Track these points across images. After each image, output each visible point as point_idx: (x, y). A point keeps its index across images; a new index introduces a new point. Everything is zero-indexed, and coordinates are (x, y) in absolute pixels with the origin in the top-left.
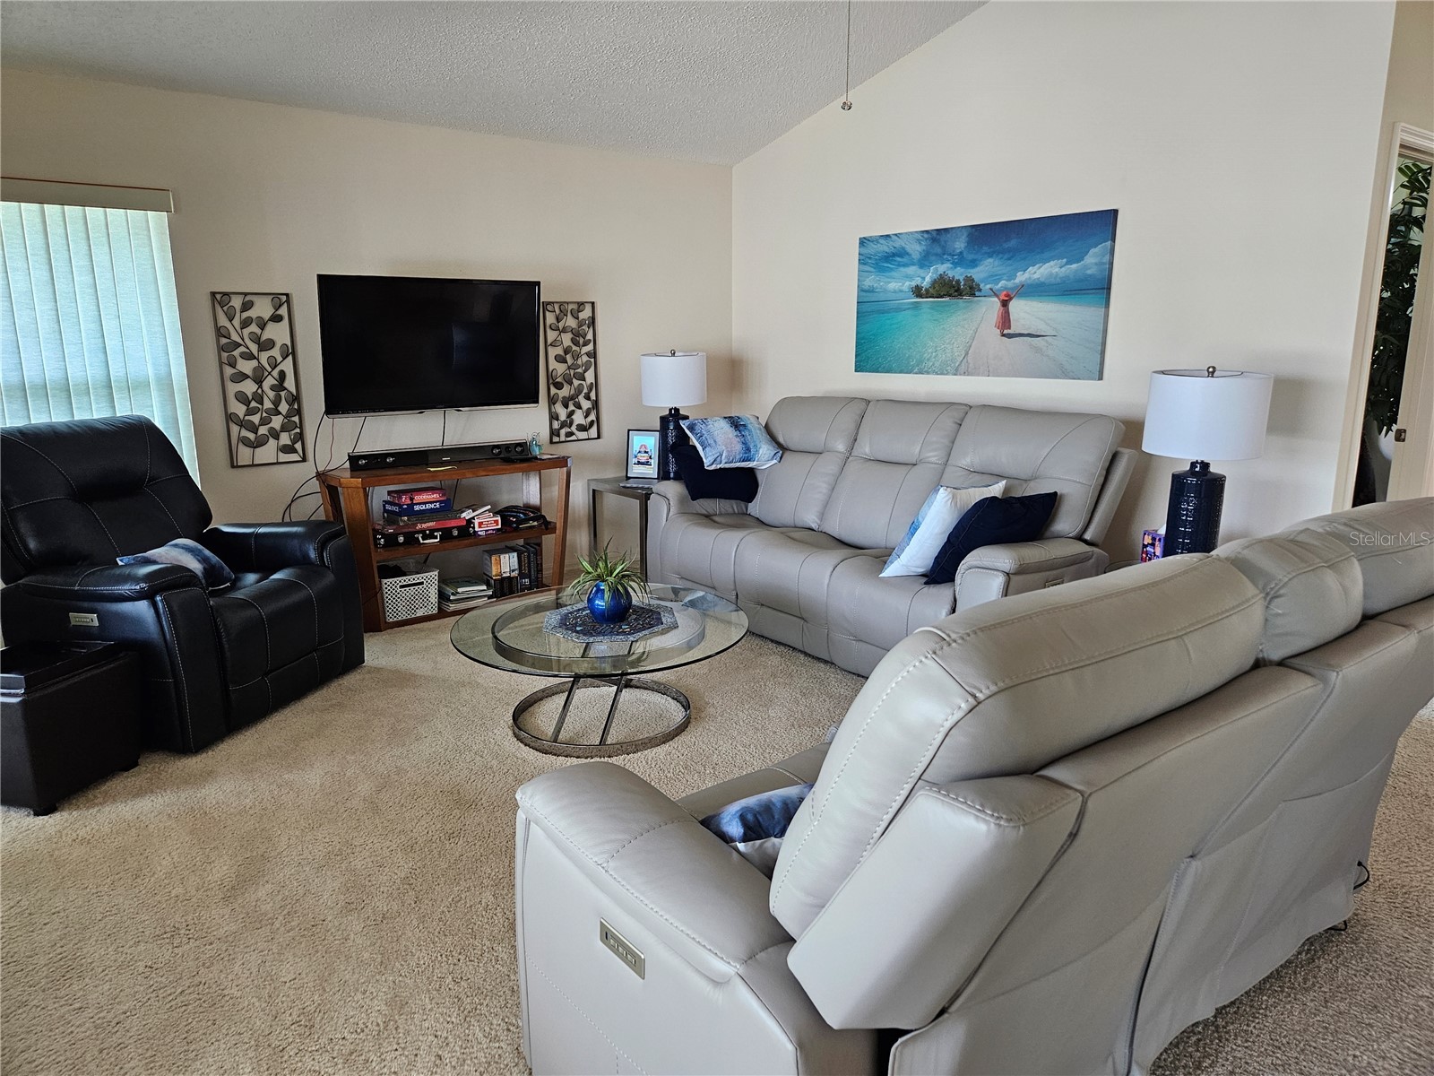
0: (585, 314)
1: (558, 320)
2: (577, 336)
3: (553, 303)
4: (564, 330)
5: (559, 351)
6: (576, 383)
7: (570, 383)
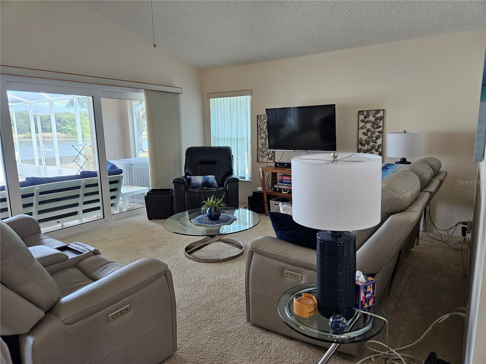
0: (381, 114)
1: (365, 118)
2: (375, 124)
3: (363, 111)
4: (367, 122)
5: (365, 131)
6: (372, 144)
7: (368, 144)
